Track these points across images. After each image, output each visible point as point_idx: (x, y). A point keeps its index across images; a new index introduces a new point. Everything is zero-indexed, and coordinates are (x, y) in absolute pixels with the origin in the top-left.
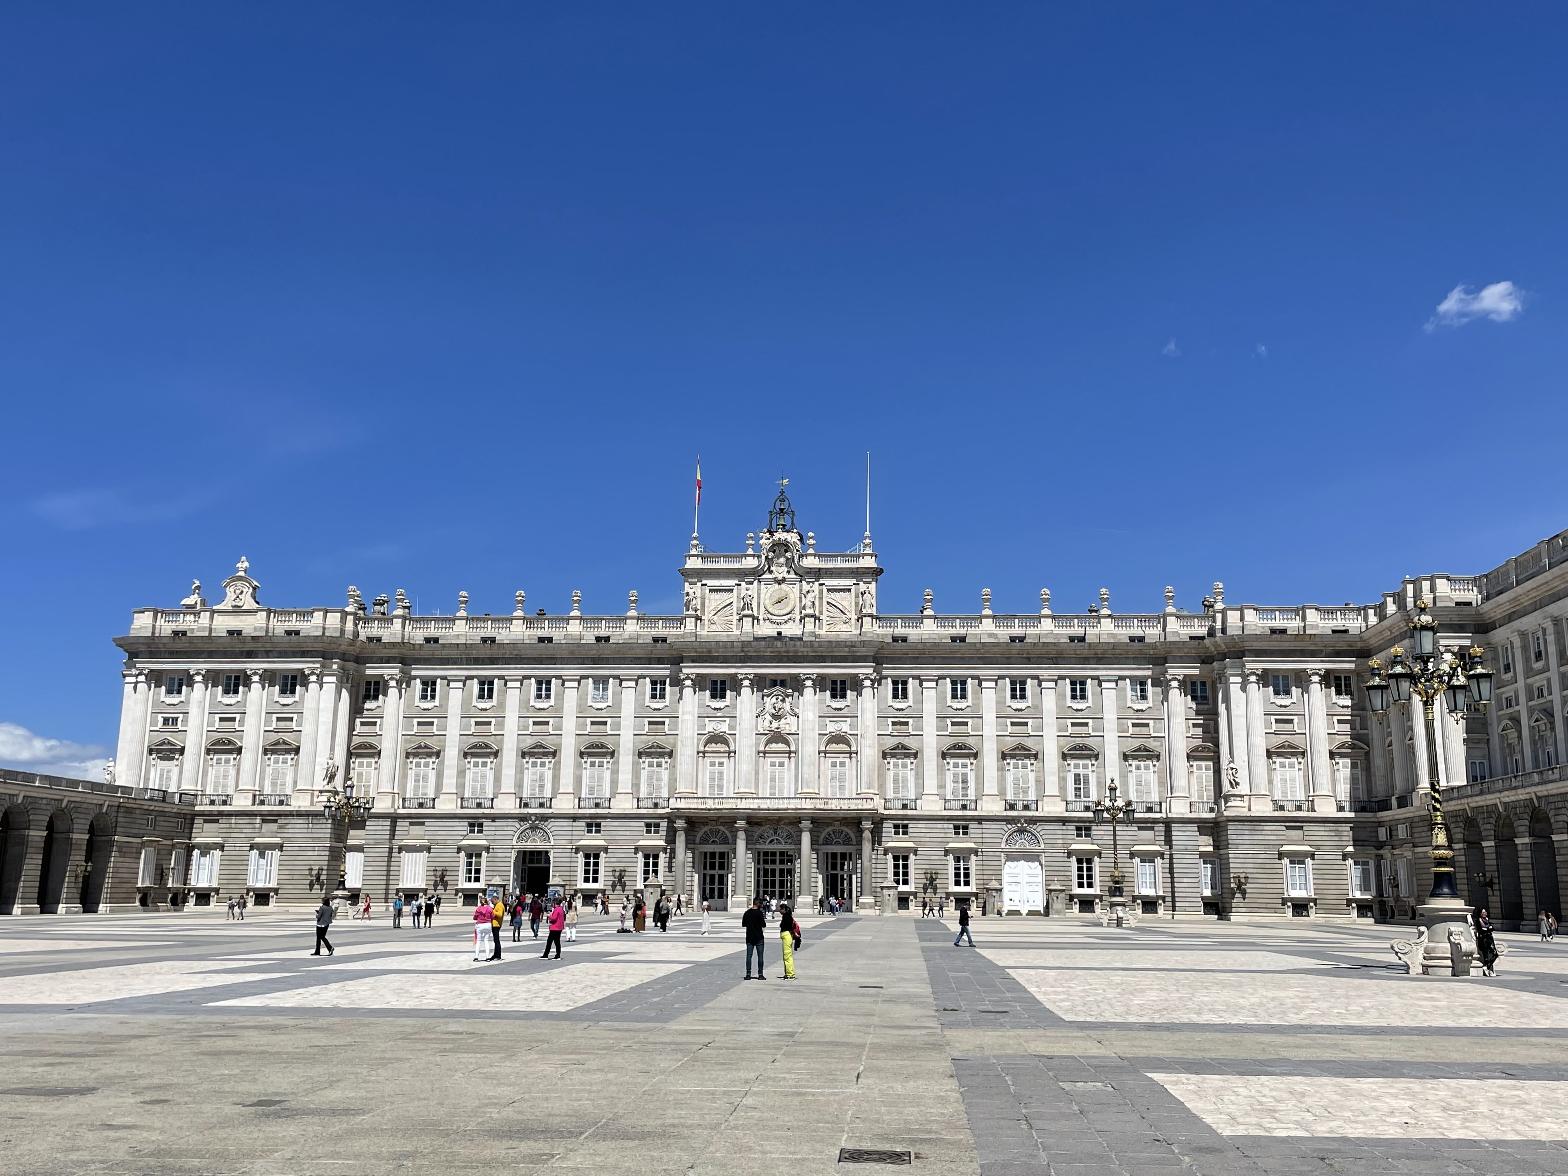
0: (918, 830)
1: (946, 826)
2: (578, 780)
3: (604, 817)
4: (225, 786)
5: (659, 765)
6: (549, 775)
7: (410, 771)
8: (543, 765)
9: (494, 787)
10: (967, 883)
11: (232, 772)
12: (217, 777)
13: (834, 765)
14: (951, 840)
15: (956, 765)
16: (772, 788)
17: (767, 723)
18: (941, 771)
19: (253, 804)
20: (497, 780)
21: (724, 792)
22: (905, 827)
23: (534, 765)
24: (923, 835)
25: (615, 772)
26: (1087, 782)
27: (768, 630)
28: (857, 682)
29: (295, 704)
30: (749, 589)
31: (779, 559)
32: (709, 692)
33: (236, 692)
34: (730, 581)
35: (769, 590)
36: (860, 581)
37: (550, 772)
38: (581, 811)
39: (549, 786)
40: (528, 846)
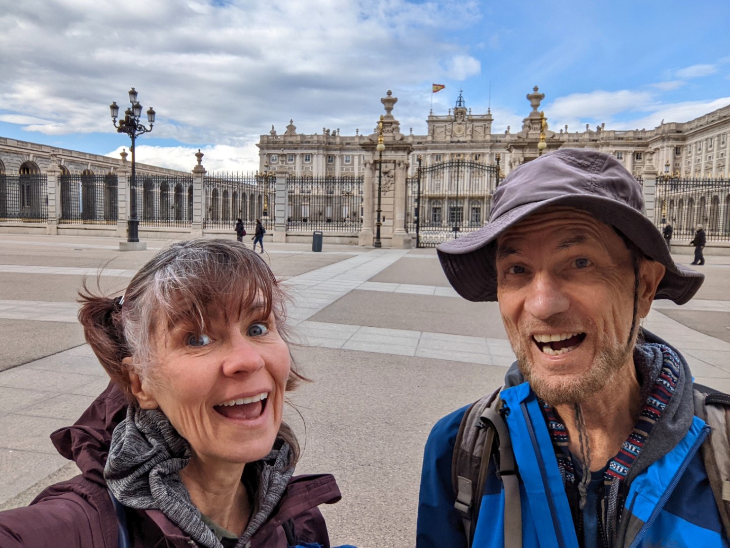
21: (440, 190)
27: (455, 139)
28: (483, 154)
29: (309, 164)
30: (449, 127)
31: (459, 117)
32: (435, 159)
33: (292, 160)
34: (443, 124)
35: (456, 127)
36: (486, 123)
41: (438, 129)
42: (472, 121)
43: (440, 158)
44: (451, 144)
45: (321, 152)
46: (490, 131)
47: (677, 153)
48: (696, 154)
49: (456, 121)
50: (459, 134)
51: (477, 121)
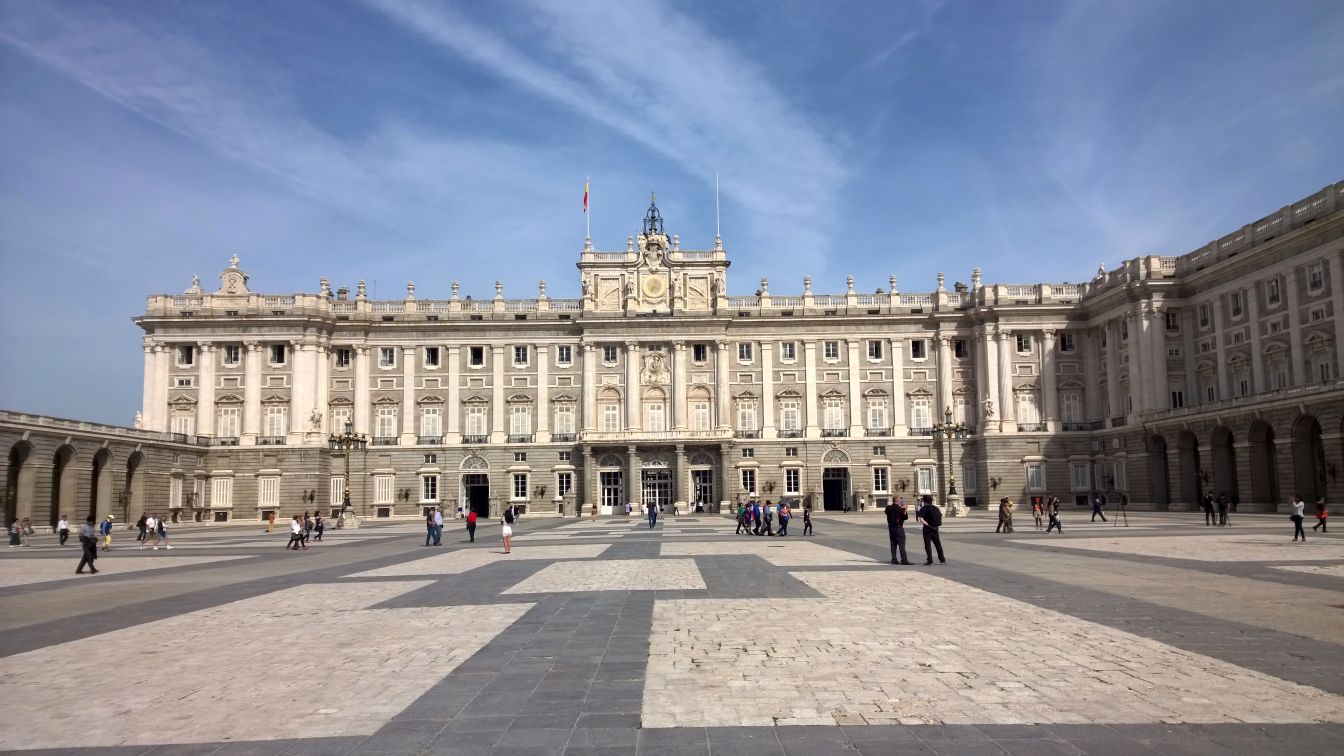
0: (760, 453)
1: (780, 449)
2: (507, 423)
3: (528, 447)
4: (232, 431)
5: (568, 410)
6: (484, 419)
7: (377, 418)
8: (479, 411)
9: (443, 428)
10: (796, 489)
11: (237, 421)
12: (225, 423)
13: (698, 407)
14: (785, 459)
15: (787, 406)
16: (653, 425)
17: (647, 377)
18: (777, 409)
19: (257, 444)
20: (445, 423)
21: (617, 429)
22: (751, 450)
23: (473, 411)
24: (764, 456)
25: (535, 416)
26: (881, 415)
27: (646, 309)
28: (714, 346)
29: (284, 368)
30: (631, 278)
31: (654, 255)
32: (603, 356)
33: (236, 359)
34: (616, 272)
35: (646, 279)
36: (715, 271)
37: (486, 417)
38: (510, 445)
39: (485, 427)
40: (472, 471)
41: (605, 283)
42: (683, 265)
43: (614, 353)
44: (639, 320)
45: (311, 336)
47: (1168, 327)
48: (1227, 323)
49: (645, 264)
50: (655, 295)
51: (693, 266)
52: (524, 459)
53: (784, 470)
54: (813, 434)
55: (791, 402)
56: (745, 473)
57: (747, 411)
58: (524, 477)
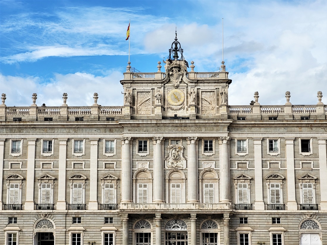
0: (253, 221)
1: (268, 218)
2: (67, 194)
3: (82, 214)
5: (111, 187)
8: (48, 186)
9: (22, 198)
14: (271, 226)
15: (273, 186)
16: (173, 198)
17: (170, 164)
18: (265, 188)
20: (24, 195)
21: (147, 201)
22: (246, 219)
23: (44, 186)
24: (256, 223)
25: (87, 190)
27: (170, 114)
31: (175, 75)
32: (137, 148)
34: (148, 87)
35: (170, 93)
36: (220, 86)
37: (52, 190)
38: (70, 211)
39: (52, 197)
40: (42, 230)
41: (140, 95)
42: (197, 82)
43: (145, 146)
44: (164, 121)
46: (227, 100)
49: (169, 81)
50: (176, 104)
51: (204, 83)
52: (79, 222)
53: (271, 234)
54: (292, 207)
55: (275, 183)
56: (241, 236)
57: (243, 189)
58: (79, 235)
